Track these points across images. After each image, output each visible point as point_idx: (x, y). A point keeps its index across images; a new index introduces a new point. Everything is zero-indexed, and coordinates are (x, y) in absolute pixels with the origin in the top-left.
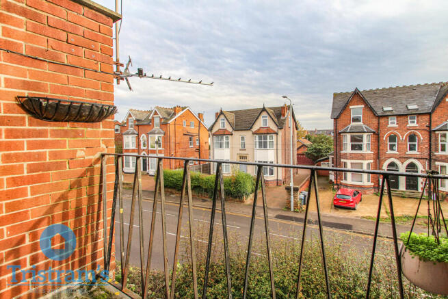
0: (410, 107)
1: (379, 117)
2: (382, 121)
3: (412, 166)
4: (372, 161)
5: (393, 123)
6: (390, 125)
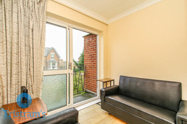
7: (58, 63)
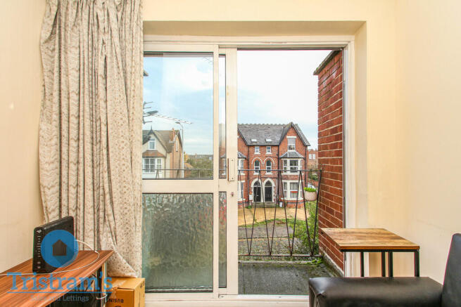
0: (267, 140)
1: (249, 146)
2: (251, 149)
3: (268, 183)
4: (244, 181)
5: (257, 152)
6: (256, 153)
7: (305, 159)
